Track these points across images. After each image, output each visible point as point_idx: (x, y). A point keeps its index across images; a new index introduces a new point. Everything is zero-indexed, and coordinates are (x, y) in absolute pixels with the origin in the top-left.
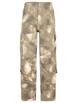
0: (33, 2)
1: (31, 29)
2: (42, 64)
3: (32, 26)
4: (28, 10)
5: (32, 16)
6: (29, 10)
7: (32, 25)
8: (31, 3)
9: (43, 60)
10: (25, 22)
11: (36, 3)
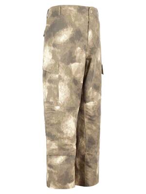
0: (79, 6)
1: (78, 55)
2: (90, 116)
3: (79, 48)
4: (71, 19)
5: (78, 30)
6: (73, 19)
7: (80, 46)
8: (75, 7)
9: (91, 110)
10: (67, 41)
11: (84, 8)
